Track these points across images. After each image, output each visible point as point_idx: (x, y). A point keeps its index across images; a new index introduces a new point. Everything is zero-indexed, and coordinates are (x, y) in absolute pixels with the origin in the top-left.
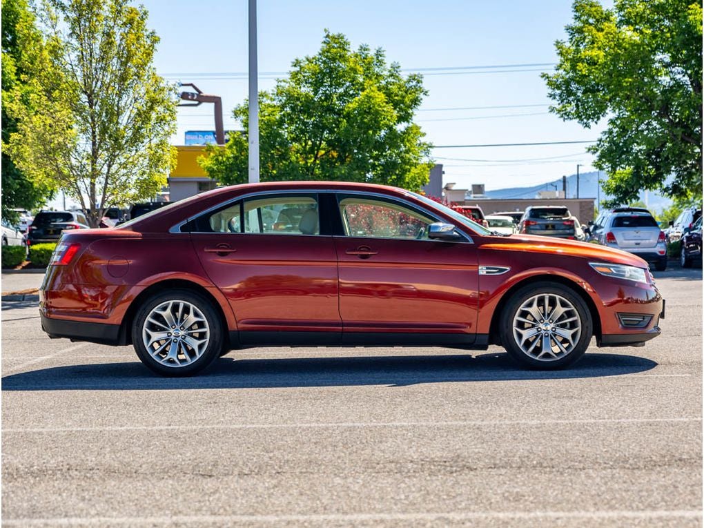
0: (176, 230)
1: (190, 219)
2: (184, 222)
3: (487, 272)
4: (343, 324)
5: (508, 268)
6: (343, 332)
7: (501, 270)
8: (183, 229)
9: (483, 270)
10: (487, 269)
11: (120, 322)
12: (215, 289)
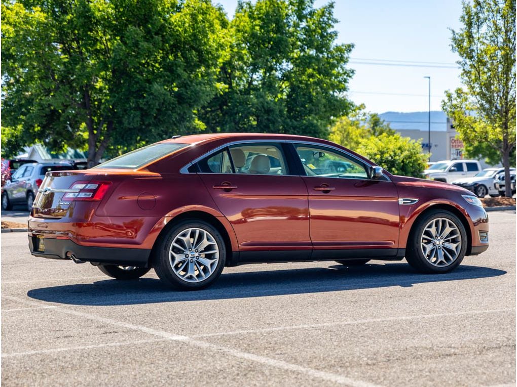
0: (184, 170)
1: (194, 162)
2: (190, 165)
3: (404, 203)
4: (312, 244)
5: (417, 200)
6: (313, 249)
7: (413, 201)
8: (190, 169)
9: (401, 201)
10: (404, 200)
11: (151, 247)
12: (224, 218)
